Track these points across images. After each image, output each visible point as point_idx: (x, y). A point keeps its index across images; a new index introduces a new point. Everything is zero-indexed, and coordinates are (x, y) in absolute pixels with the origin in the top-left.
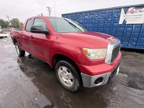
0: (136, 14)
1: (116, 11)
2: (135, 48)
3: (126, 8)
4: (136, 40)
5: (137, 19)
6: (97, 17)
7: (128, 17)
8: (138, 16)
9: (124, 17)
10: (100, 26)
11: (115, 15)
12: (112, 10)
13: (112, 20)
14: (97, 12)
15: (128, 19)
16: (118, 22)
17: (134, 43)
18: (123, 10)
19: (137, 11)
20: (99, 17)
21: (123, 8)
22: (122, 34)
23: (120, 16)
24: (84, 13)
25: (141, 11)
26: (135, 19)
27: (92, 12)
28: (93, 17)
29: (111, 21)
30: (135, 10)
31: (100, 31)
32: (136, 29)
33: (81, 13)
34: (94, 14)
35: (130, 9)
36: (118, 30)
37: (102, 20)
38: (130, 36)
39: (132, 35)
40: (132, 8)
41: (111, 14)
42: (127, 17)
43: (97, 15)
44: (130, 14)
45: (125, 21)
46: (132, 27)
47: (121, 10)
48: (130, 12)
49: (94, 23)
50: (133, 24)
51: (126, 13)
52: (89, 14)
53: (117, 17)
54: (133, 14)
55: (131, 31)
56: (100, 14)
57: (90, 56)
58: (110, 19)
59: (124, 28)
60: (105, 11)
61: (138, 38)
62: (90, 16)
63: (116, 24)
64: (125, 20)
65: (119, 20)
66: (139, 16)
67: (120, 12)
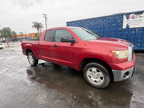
0: (137, 19)
1: (119, 18)
2: (140, 49)
3: (128, 15)
4: (141, 42)
5: (138, 23)
6: (102, 23)
7: (131, 22)
8: (138, 21)
9: (127, 22)
10: (106, 31)
11: (119, 21)
12: (115, 17)
13: (117, 25)
14: (102, 18)
15: (131, 24)
16: (122, 27)
17: (139, 45)
18: (124, 16)
19: (137, 17)
20: (103, 23)
21: (125, 14)
22: (127, 37)
23: (123, 21)
24: (88, 20)
25: (140, 17)
26: (136, 24)
27: (97, 19)
28: (98, 23)
29: (115, 26)
30: (135, 16)
31: (106, 36)
32: (139, 32)
33: (86, 20)
34: (99, 21)
35: (131, 16)
36: (122, 34)
37: (107, 25)
38: (135, 38)
39: (136, 38)
40: (132, 14)
41: (114, 20)
42: (129, 22)
43: (102, 22)
44: (132, 19)
45: (128, 26)
46: (135, 31)
47: (123, 16)
48: (131, 18)
49: (99, 28)
50: (135, 28)
51: (128, 18)
52: (93, 21)
53: (120, 22)
54: (134, 19)
55: (135, 35)
56: (105, 20)
57: (118, 56)
58: (114, 25)
59: (128, 32)
60: (109, 18)
61: (142, 39)
62: (95, 22)
63: (120, 29)
64: (128, 24)
65: (122, 25)
66: (140, 21)
67: (123, 18)
